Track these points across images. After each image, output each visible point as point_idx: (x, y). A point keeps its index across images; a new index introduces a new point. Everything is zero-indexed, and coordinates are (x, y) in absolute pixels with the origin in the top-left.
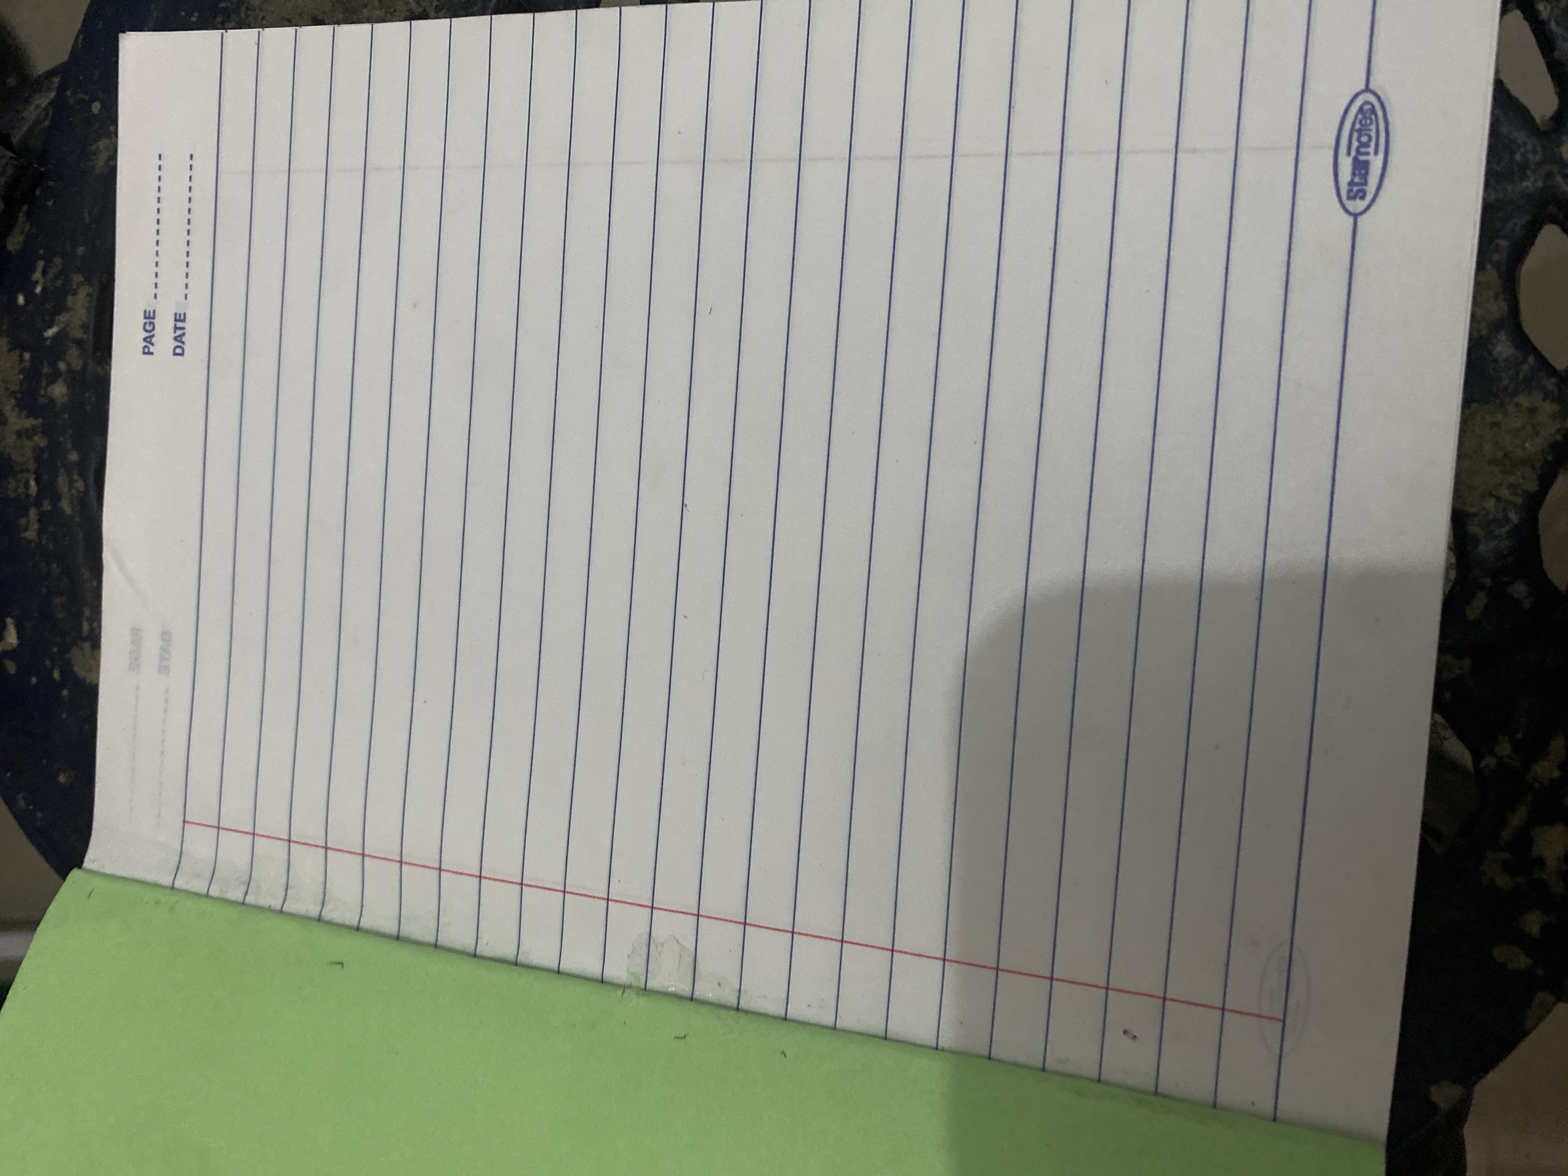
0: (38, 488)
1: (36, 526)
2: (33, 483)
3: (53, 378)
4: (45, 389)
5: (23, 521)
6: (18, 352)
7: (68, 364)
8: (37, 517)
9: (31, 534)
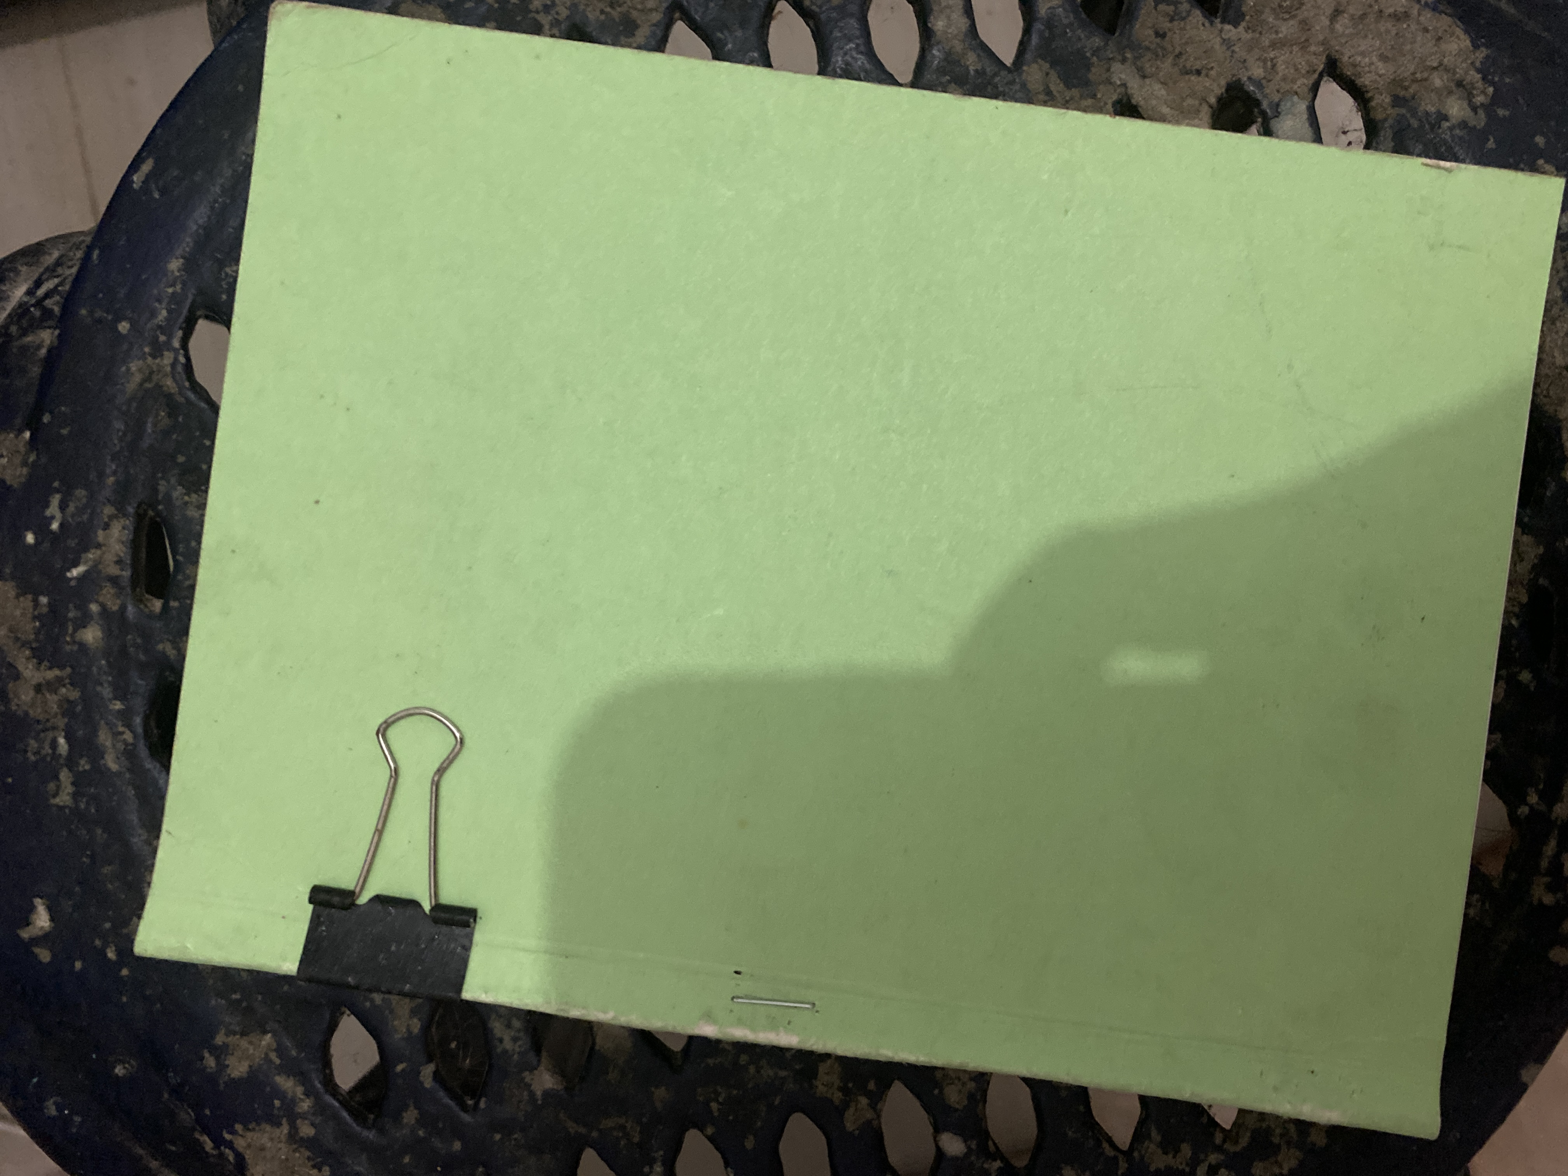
0: (70, 746)
1: (70, 789)
2: (62, 741)
3: (83, 622)
4: (72, 636)
5: (52, 786)
6: (30, 597)
7: (103, 606)
8: (71, 780)
9: (64, 798)
